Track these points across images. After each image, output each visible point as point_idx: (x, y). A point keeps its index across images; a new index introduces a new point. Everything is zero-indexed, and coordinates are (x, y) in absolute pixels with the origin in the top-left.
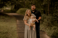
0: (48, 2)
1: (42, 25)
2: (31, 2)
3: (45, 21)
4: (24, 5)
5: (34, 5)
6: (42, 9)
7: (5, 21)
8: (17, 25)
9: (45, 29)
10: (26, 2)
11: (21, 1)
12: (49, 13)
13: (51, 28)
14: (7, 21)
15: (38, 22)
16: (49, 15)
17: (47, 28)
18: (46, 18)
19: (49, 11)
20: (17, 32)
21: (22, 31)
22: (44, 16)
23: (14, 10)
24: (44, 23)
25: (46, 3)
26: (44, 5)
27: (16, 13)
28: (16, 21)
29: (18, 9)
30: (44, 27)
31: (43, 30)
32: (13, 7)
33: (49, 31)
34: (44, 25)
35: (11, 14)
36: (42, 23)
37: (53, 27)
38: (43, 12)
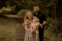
0: (55, 3)
1: (47, 31)
2: (35, 2)
3: (50, 26)
4: (27, 6)
5: (37, 5)
6: (48, 11)
7: (2, 24)
8: (17, 29)
9: (50, 36)
10: (28, 3)
11: (23, 1)
12: (55, 16)
13: (58, 35)
14: (5, 25)
15: (42, 27)
16: (55, 18)
17: (53, 36)
18: (51, 22)
19: (55, 14)
20: (16, 38)
21: (22, 38)
22: (49, 20)
23: (15, 11)
24: (49, 28)
25: (53, 4)
26: (50, 6)
27: (17, 15)
28: (16, 24)
29: (20, 10)
30: (49, 34)
31: (47, 37)
32: (14, 8)
33: (55, 38)
34: (49, 31)
35: (10, 16)
36: (47, 28)
37: (60, 34)
38: (48, 15)
